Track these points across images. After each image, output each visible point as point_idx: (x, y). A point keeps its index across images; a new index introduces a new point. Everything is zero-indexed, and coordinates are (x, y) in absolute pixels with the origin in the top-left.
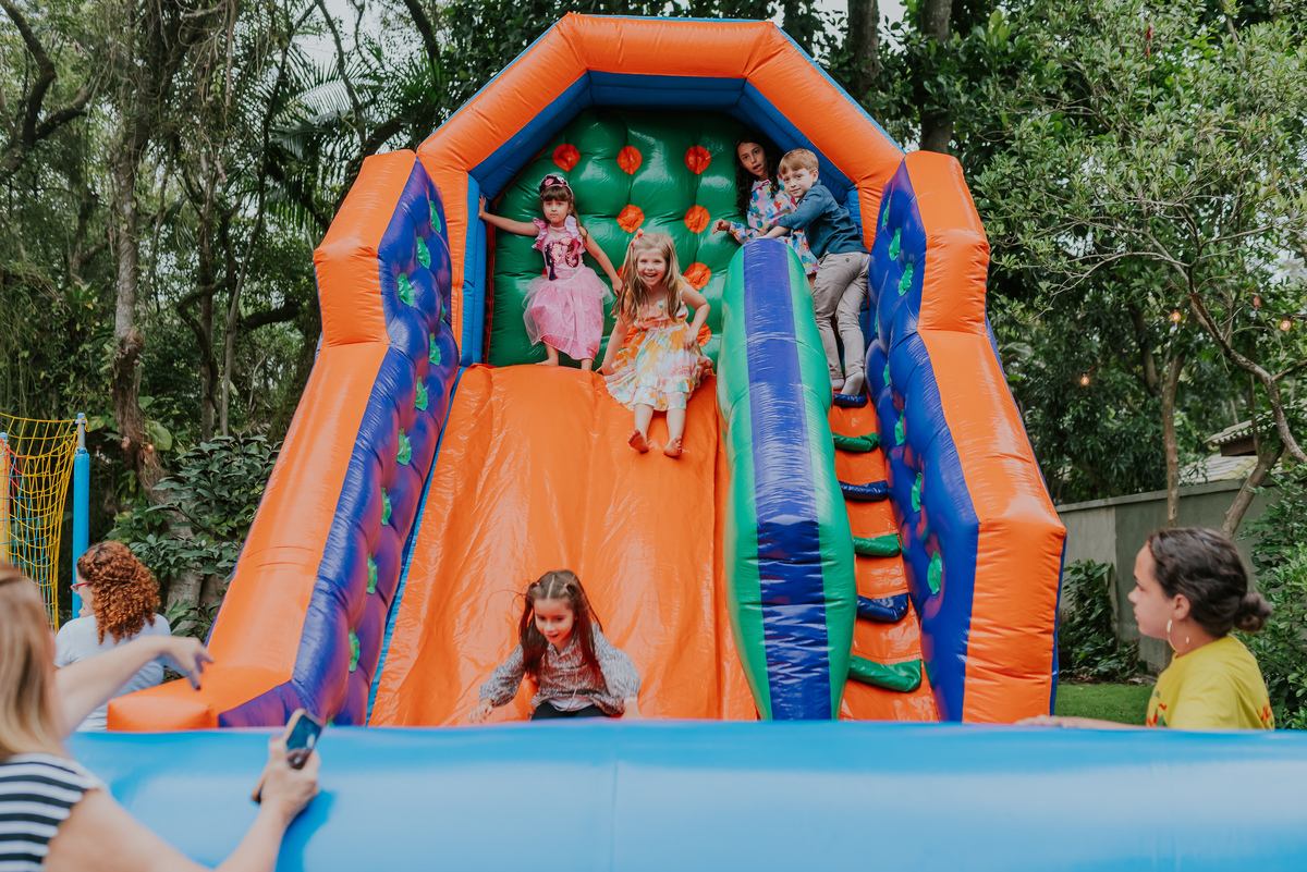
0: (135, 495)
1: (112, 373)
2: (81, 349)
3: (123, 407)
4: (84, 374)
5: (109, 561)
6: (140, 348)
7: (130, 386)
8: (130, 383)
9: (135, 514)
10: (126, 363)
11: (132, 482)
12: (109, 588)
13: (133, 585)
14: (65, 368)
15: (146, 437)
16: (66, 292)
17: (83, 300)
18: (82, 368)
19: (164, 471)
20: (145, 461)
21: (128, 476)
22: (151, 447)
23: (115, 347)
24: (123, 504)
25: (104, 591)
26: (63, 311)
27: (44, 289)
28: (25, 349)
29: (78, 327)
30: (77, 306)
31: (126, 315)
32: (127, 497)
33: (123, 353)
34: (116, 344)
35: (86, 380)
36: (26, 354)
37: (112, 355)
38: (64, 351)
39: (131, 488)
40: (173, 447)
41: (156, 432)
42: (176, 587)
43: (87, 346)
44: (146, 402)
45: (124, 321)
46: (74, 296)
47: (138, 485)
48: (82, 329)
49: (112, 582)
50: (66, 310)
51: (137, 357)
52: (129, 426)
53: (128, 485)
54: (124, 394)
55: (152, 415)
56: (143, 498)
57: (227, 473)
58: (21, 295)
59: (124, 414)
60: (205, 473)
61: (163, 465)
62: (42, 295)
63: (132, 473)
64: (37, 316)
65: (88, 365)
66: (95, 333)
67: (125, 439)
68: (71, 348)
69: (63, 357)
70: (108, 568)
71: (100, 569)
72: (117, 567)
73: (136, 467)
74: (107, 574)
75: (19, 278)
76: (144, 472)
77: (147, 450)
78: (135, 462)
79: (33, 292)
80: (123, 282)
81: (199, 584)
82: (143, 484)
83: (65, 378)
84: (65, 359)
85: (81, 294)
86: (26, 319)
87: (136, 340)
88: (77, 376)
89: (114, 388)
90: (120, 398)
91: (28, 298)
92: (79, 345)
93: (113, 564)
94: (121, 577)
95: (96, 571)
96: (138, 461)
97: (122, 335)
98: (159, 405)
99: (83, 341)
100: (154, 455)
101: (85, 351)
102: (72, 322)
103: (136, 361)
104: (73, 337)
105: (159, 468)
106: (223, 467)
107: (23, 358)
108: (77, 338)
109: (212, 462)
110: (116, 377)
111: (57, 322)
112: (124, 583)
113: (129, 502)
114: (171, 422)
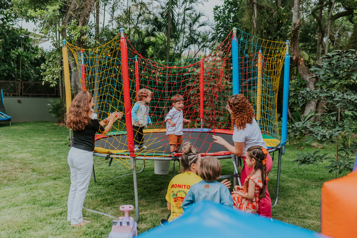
0: (296, 75)
1: (291, 35)
2: (281, 29)
3: (294, 46)
4: (282, 37)
5: (237, 104)
6: (300, 26)
7: (296, 39)
8: (296, 38)
9: (296, 81)
10: (295, 31)
11: (295, 71)
12: (237, 113)
13: (245, 112)
14: (276, 35)
15: (301, 56)
16: (278, 11)
17: (283, 12)
18: (281, 35)
19: (306, 67)
20: (300, 64)
21: (294, 69)
22: (302, 59)
23: (292, 27)
24: (292, 78)
25: (235, 114)
26: (276, 17)
27: (271, 10)
28: (265, 30)
29: (281, 22)
30: (280, 14)
31: (296, 16)
32: (294, 76)
33: (295, 28)
34: (293, 25)
35: (282, 39)
36: (265, 31)
37: (291, 29)
38: (276, 30)
39: (295, 73)
40: (309, 60)
41: (303, 55)
42: (308, 105)
43: (283, 27)
44: (301, 44)
45: (295, 18)
46: (280, 12)
47: (297, 72)
48: (282, 22)
49: (237, 111)
50: (277, 16)
51: (299, 29)
52: (295, 52)
53: (294, 72)
54: (294, 42)
55: (302, 49)
56: (299, 76)
57: (339, 64)
58: (264, 12)
59: (294, 49)
60: (330, 64)
61: (306, 65)
62: (270, 12)
63: (295, 68)
64: (269, 19)
65: (283, 34)
66: (286, 23)
67: (294, 57)
68: (278, 28)
69: (276, 31)
70: (237, 106)
71: (234, 106)
72: (240, 106)
73: (297, 66)
74: (236, 108)
75: (264, 7)
76: (300, 67)
77: (301, 60)
78: (297, 64)
79: (268, 11)
80: (296, 4)
81: (316, 104)
82: (299, 71)
83: (276, 38)
84: (277, 32)
85: (282, 11)
86: (266, 20)
87: (299, 23)
88: (280, 38)
89: (291, 40)
90: (293, 43)
91: (266, 13)
92: (281, 27)
93: (239, 105)
94: (241, 110)
95: (233, 106)
96: (298, 64)
97: (295, 22)
98: (305, 46)
99: (282, 26)
100: (303, 62)
101: (282, 29)
102: (279, 20)
103: (299, 31)
104: (279, 25)
105: (305, 66)
106: (337, 62)
107: (264, 32)
108: (280, 25)
109: (333, 60)
110: (292, 36)
111: (274, 20)
112: (241, 112)
113: (295, 77)
114: (308, 51)
